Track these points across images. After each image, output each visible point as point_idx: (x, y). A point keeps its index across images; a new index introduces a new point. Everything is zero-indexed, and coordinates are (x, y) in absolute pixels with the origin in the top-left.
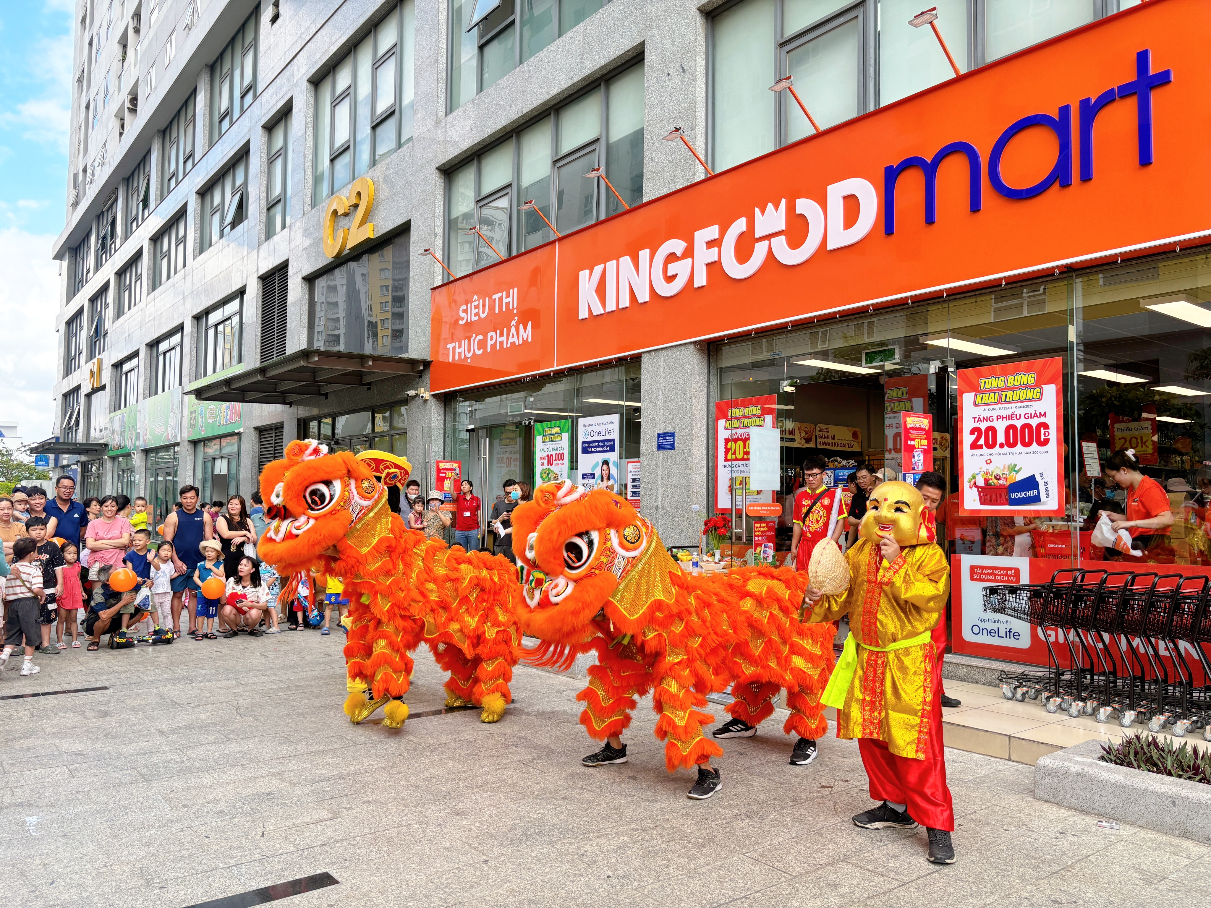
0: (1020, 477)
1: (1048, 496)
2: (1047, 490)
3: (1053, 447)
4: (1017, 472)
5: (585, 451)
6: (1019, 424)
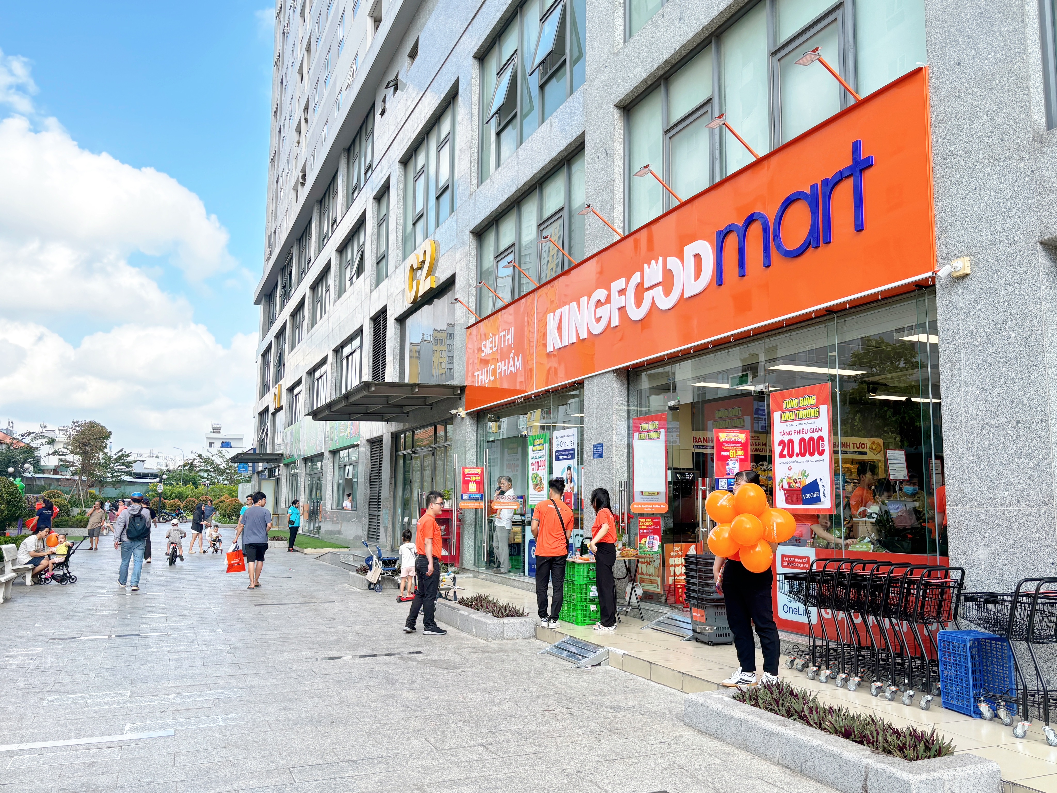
1: (825, 497)
2: (824, 491)
4: (807, 477)
5: (557, 459)
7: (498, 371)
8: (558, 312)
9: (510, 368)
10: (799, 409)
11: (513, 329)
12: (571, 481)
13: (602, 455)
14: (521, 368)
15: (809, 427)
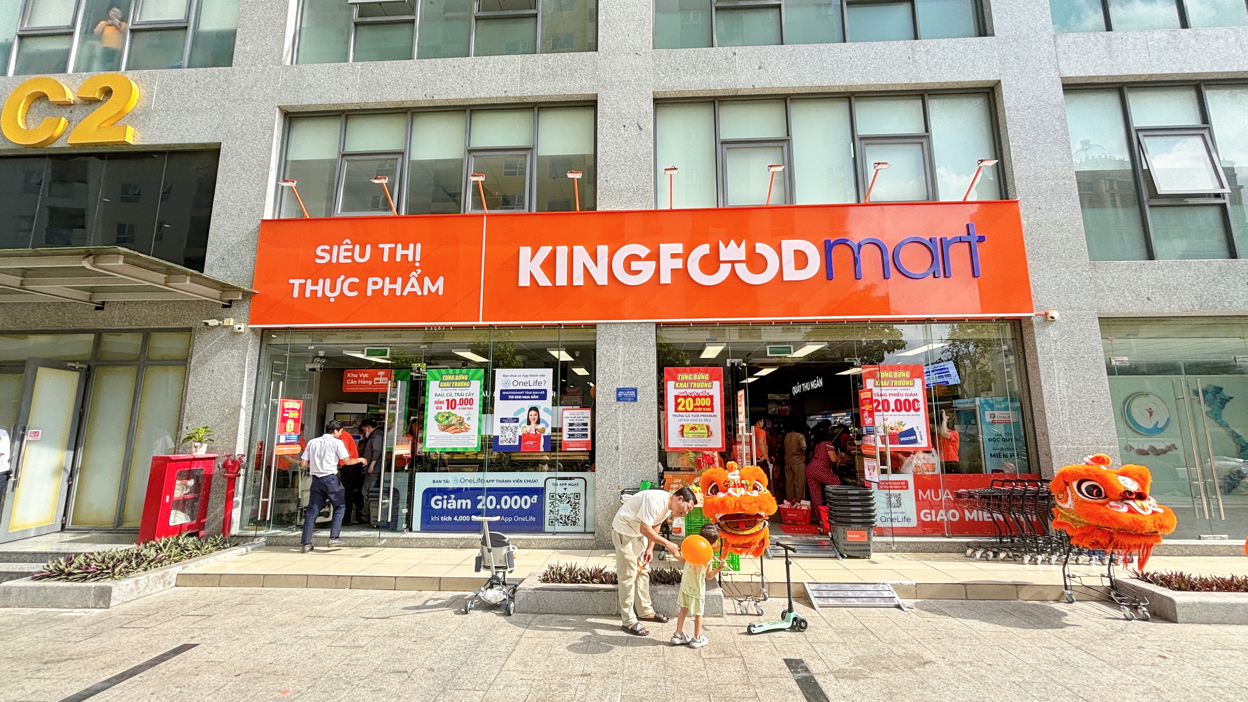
0: (905, 429)
1: (922, 439)
3: (922, 412)
4: (903, 426)
6: (902, 399)
7: (370, 288)
8: (545, 251)
9: (408, 289)
10: (894, 379)
11: (419, 246)
12: (538, 422)
13: (635, 399)
14: (441, 293)
15: (904, 392)
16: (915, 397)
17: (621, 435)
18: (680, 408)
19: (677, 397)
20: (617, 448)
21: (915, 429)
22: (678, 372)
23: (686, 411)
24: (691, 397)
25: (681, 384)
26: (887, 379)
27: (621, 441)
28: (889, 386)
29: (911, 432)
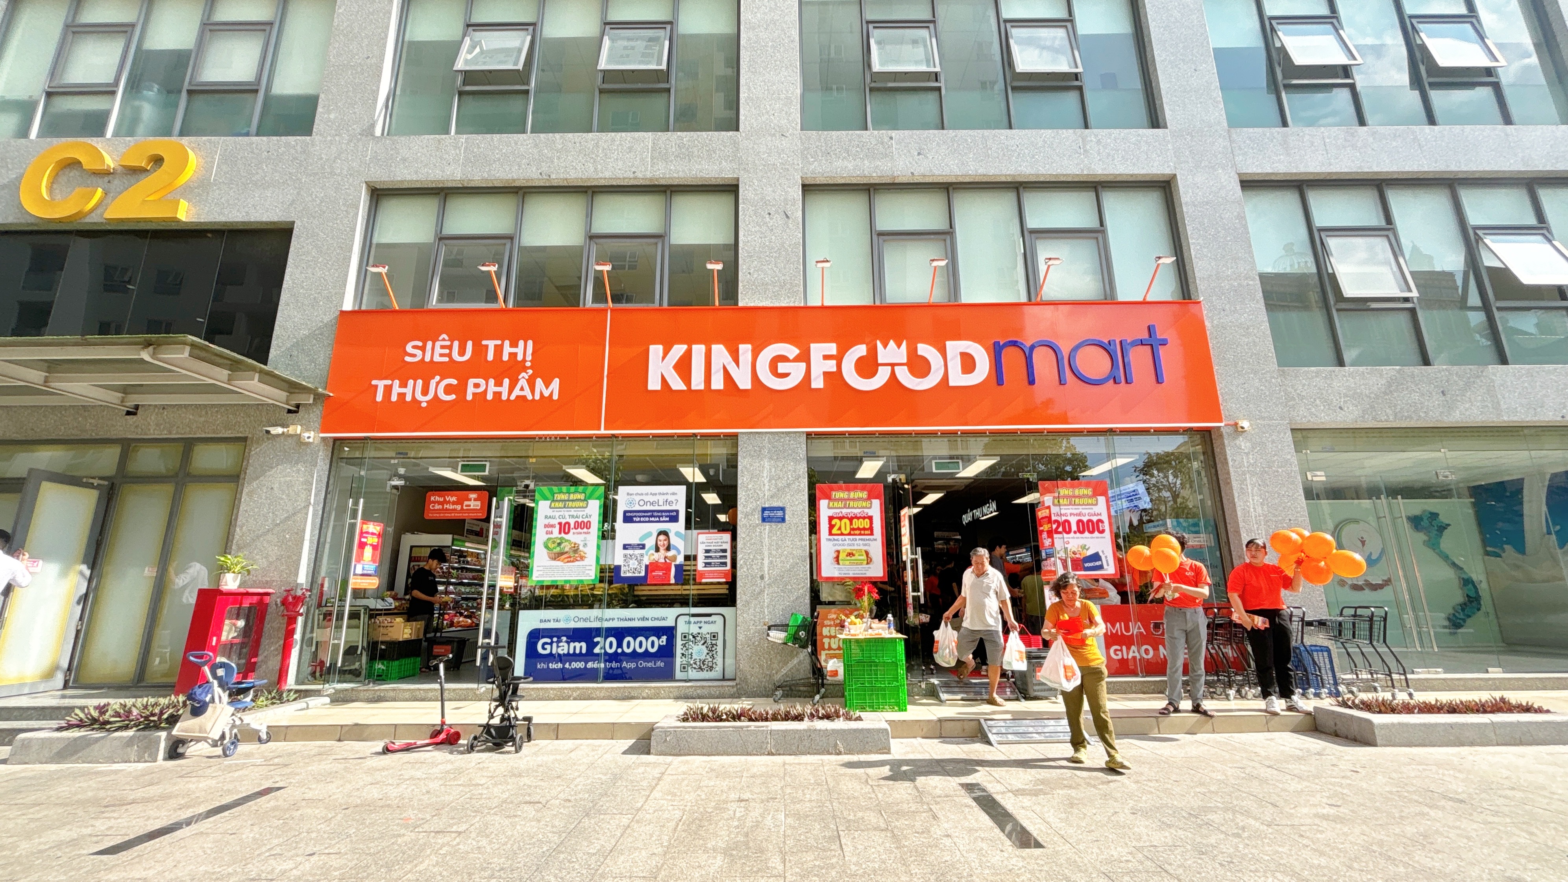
0: (1089, 553)
1: (1108, 565)
2: (1107, 561)
3: (1108, 535)
5: (628, 520)
6: (1085, 519)
7: (471, 390)
8: (679, 350)
9: (517, 392)
10: (1075, 497)
11: (530, 343)
12: (668, 549)
13: (783, 520)
14: (555, 397)
15: (1087, 511)
16: (1099, 517)
17: (766, 562)
18: (834, 531)
19: (831, 519)
20: (762, 577)
21: (1101, 554)
22: (832, 489)
23: (842, 534)
24: (847, 518)
25: (836, 504)
26: (1065, 497)
27: (766, 569)
28: (1070, 504)
29: (1096, 557)
